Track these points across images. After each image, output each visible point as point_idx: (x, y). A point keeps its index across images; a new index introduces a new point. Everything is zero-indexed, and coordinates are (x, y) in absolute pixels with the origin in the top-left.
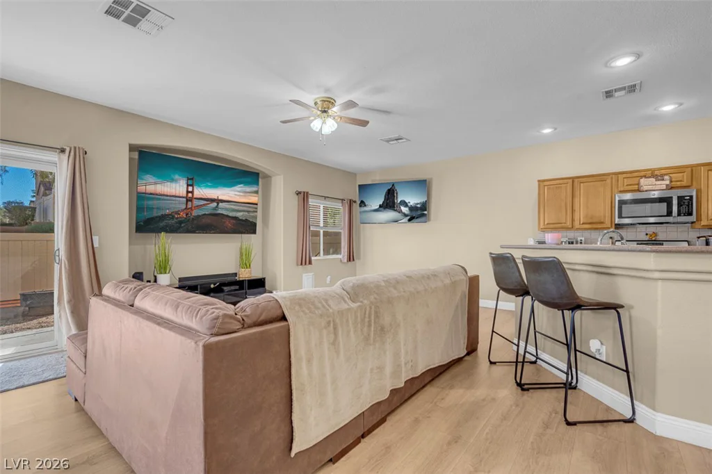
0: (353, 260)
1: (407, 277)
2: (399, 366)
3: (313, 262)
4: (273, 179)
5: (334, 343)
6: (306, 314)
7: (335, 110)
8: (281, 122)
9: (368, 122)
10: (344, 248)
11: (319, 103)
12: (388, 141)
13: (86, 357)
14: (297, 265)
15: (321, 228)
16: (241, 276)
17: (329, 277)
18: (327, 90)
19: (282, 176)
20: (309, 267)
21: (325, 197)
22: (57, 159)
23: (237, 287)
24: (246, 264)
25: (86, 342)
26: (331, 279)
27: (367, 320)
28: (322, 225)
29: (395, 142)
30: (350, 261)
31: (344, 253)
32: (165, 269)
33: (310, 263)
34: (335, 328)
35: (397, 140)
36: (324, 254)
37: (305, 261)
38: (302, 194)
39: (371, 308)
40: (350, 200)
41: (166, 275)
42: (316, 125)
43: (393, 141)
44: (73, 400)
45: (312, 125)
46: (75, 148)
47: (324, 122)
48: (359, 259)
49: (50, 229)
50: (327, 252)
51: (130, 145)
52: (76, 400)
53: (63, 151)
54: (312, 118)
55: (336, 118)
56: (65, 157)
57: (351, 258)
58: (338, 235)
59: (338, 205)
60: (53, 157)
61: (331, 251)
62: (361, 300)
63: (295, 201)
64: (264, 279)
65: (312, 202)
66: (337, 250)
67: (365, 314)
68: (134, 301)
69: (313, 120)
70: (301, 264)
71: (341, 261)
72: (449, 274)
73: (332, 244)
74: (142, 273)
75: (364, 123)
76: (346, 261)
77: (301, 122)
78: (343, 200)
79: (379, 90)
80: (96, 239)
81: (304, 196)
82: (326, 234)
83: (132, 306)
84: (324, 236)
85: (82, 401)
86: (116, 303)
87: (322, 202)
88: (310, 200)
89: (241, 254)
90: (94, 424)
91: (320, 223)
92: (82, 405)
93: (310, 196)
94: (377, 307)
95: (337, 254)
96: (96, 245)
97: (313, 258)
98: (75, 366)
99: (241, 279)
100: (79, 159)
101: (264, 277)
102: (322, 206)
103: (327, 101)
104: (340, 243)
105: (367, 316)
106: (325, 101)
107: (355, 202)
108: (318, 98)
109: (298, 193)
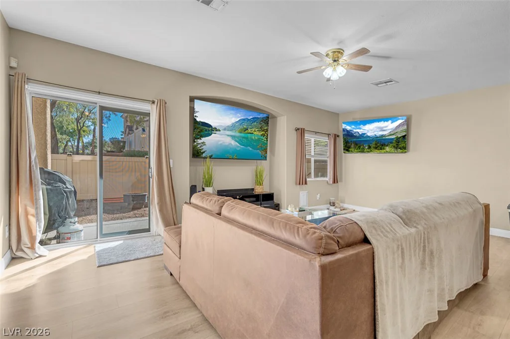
0: (337, 182)
1: (440, 204)
2: (443, 290)
3: (308, 182)
4: (278, 118)
5: (402, 266)
6: (382, 238)
7: (344, 59)
8: (297, 72)
9: (370, 67)
10: (330, 173)
11: (331, 54)
12: (377, 84)
13: (180, 246)
14: (296, 184)
15: (313, 156)
16: (256, 191)
17: (319, 195)
18: (340, 42)
19: (286, 117)
20: (304, 186)
21: (316, 133)
22: (150, 108)
23: (254, 199)
24: (259, 182)
25: (181, 234)
26: (320, 196)
27: (422, 245)
28: (313, 154)
29: (384, 84)
30: (334, 183)
31: (330, 175)
32: (210, 184)
33: (306, 183)
34: (403, 252)
35: (385, 83)
36: (314, 177)
37: (302, 181)
38: (300, 130)
39: (424, 233)
40: (335, 135)
41: (210, 188)
42: (328, 73)
43: (382, 83)
44: (169, 275)
45: (324, 73)
46: (160, 100)
47: (335, 70)
48: (341, 181)
49: (145, 154)
50: (316, 176)
51: (190, 97)
52: (171, 275)
53: (153, 102)
54: (324, 67)
55: (344, 66)
56: (154, 106)
57: (335, 181)
58: (325, 162)
59: (325, 139)
60: (148, 106)
61: (320, 174)
62: (415, 225)
63: (294, 135)
64: (273, 194)
65: (307, 136)
66: (324, 174)
67: (421, 239)
68: (221, 211)
69: (325, 69)
70: (300, 184)
71: (327, 182)
72: (467, 201)
73: (321, 169)
74: (196, 186)
75: (367, 68)
76: (331, 183)
77: (313, 71)
78: (329, 135)
79: (388, 37)
80: (171, 161)
81: (301, 132)
82: (316, 161)
83: (219, 214)
84: (315, 162)
85: (178, 277)
86: (205, 211)
87: (314, 136)
88: (306, 135)
89: (257, 175)
90: (188, 297)
91: (312, 152)
92: (178, 281)
93: (306, 132)
94: (428, 232)
95: (324, 177)
96: (171, 166)
97: (308, 180)
98: (171, 251)
99: (256, 193)
100: (163, 106)
101: (272, 192)
102: (313, 140)
103: (338, 52)
104: (327, 169)
105: (422, 241)
106: (334, 52)
107: (338, 136)
108: (330, 50)
109: (297, 130)
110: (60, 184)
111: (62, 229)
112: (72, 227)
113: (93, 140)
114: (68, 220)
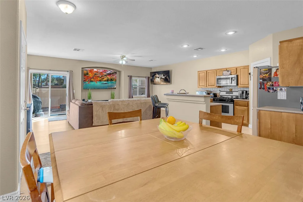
4: (121, 72)
15: (138, 87)
19: (124, 71)
21: (139, 77)
24: (112, 97)
28: (138, 85)
30: (148, 97)
31: (146, 94)
32: (90, 98)
33: (133, 98)
36: (139, 95)
40: (148, 77)
41: (90, 100)
46: (70, 71)
53: (68, 71)
56: (68, 73)
58: (144, 88)
59: (145, 79)
60: (66, 73)
61: (141, 94)
63: (128, 78)
66: (143, 94)
70: (129, 98)
73: (142, 92)
74: (84, 99)
78: (146, 77)
80: (74, 91)
81: (130, 77)
84: (139, 89)
86: (73, 103)
88: (133, 78)
96: (74, 92)
97: (133, 96)
100: (71, 73)
102: (138, 80)
104: (145, 91)
110: (37, 99)
111: (37, 113)
112: (40, 113)
113: (47, 77)
114: (39, 111)
